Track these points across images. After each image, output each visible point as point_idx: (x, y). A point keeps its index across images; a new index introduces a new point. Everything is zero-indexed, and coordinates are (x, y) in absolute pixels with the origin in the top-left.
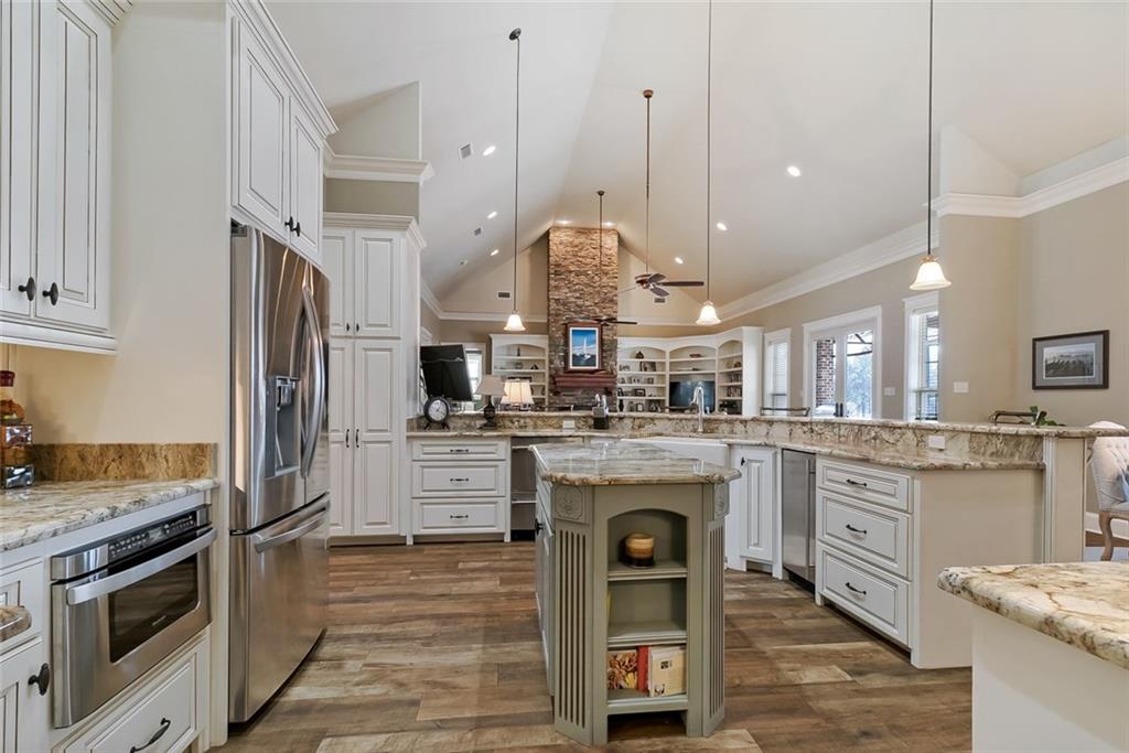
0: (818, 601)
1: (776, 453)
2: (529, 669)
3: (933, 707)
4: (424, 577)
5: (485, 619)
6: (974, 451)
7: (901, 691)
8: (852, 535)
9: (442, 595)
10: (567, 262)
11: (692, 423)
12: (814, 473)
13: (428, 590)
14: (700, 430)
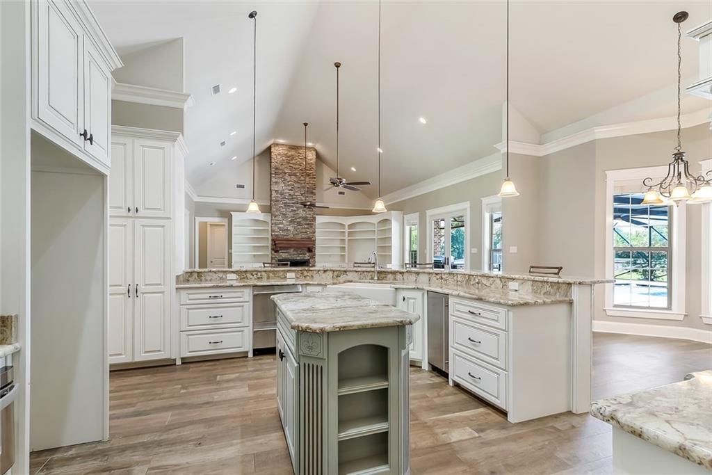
0: (451, 383)
1: (423, 293)
2: (276, 455)
3: (525, 448)
4: (192, 390)
5: (241, 419)
6: (535, 292)
7: (506, 439)
8: (473, 345)
9: (207, 403)
10: (283, 167)
11: (370, 274)
12: (448, 306)
13: (195, 400)
14: (376, 278)
